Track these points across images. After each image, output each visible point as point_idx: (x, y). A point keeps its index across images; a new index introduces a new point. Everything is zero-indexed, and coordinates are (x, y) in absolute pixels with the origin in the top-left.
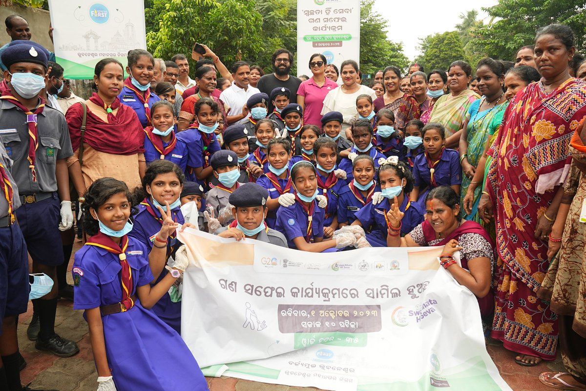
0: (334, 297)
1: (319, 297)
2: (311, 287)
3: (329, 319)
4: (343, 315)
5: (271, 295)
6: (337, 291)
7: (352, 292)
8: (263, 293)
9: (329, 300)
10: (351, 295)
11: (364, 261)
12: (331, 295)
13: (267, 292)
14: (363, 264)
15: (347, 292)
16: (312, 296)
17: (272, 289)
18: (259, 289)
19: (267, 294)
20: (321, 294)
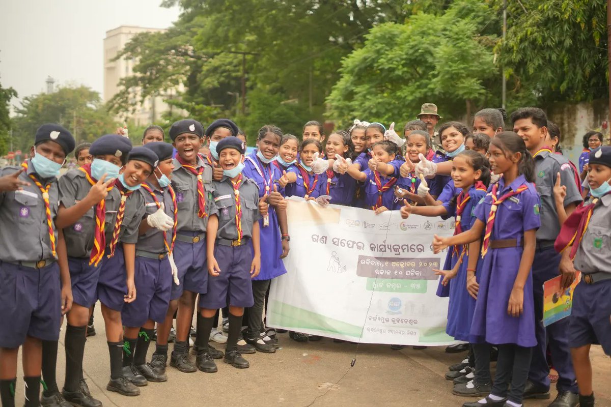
0: (403, 251)
1: (391, 252)
2: (384, 244)
3: (399, 269)
4: (411, 266)
5: (352, 247)
6: (406, 247)
7: (419, 247)
8: (346, 245)
9: (399, 254)
10: (418, 249)
11: (428, 221)
12: (401, 250)
13: (349, 244)
14: (427, 224)
15: (415, 248)
16: (385, 251)
17: (354, 243)
18: (343, 241)
19: (349, 246)
20: (392, 249)
